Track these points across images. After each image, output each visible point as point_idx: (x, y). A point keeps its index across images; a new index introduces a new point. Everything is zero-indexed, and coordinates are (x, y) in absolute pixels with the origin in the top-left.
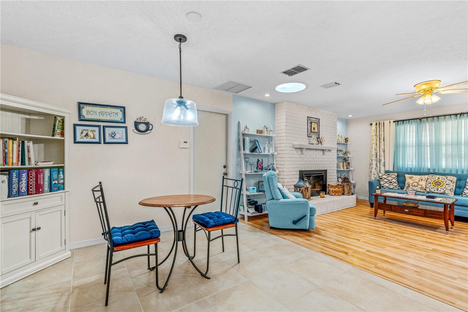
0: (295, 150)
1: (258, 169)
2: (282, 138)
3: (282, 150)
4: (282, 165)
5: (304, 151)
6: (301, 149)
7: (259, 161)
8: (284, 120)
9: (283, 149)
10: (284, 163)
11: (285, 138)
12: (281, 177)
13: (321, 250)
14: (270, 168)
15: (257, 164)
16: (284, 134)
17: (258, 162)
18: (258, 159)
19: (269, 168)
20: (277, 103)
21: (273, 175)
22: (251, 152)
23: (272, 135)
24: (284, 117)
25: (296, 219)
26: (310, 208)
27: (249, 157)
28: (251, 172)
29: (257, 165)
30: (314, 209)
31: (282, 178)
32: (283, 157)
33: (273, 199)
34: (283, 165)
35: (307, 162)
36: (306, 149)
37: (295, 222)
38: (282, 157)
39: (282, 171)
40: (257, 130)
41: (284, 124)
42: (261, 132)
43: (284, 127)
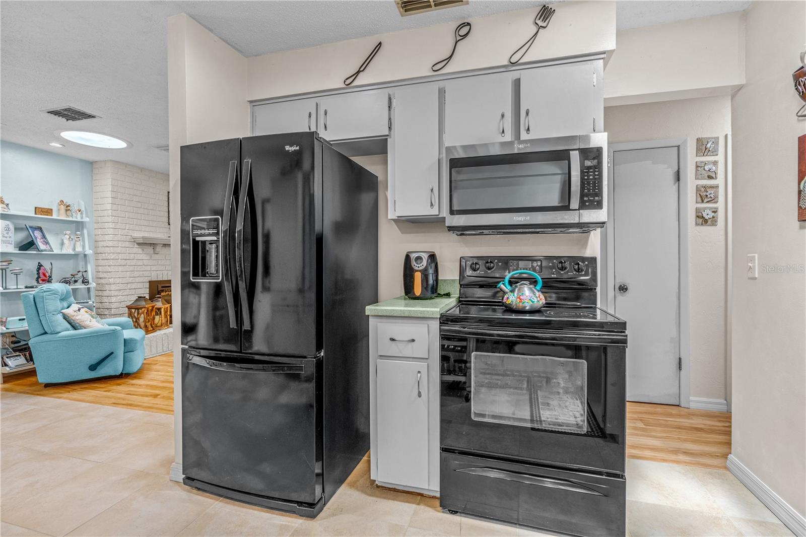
0: (138, 247)
1: (41, 282)
2: (106, 225)
3: (107, 247)
4: (108, 272)
5: (158, 249)
6: (153, 245)
7: (41, 266)
8: (109, 194)
9: (108, 245)
10: (111, 268)
11: (111, 225)
12: (105, 293)
13: (113, 401)
14: (77, 279)
15: (36, 272)
16: (110, 219)
17: (38, 269)
18: (39, 263)
19: (73, 279)
20: (96, 162)
21: (45, 292)
22: (19, 250)
23: (82, 218)
24: (110, 188)
25: (94, 362)
26: (125, 340)
27: (12, 258)
28: (17, 289)
29: (37, 274)
30: (133, 340)
31: (107, 296)
32: (109, 259)
33: (46, 333)
34: (110, 272)
35: (167, 266)
36: (162, 245)
37: (93, 368)
38: (107, 259)
39: (107, 284)
40: (36, 208)
41: (110, 200)
42: (49, 212)
43: (109, 207)
